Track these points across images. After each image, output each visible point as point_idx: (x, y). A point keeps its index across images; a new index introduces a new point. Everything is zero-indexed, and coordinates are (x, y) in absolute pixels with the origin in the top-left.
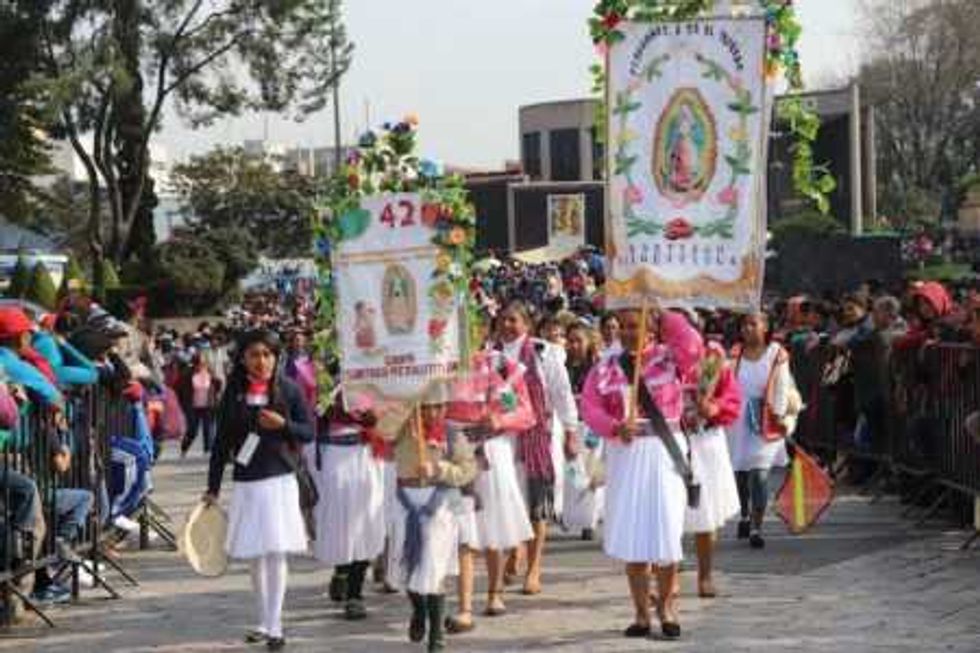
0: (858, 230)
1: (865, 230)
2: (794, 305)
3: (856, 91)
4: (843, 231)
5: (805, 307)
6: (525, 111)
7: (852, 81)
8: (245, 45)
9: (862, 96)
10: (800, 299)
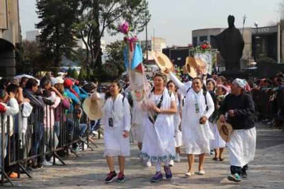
0: (279, 62)
1: (281, 62)
2: (262, 81)
3: (279, 26)
4: (275, 62)
5: (265, 81)
6: (194, 32)
7: (278, 24)
8: (124, 15)
9: (281, 28)
10: (264, 79)
